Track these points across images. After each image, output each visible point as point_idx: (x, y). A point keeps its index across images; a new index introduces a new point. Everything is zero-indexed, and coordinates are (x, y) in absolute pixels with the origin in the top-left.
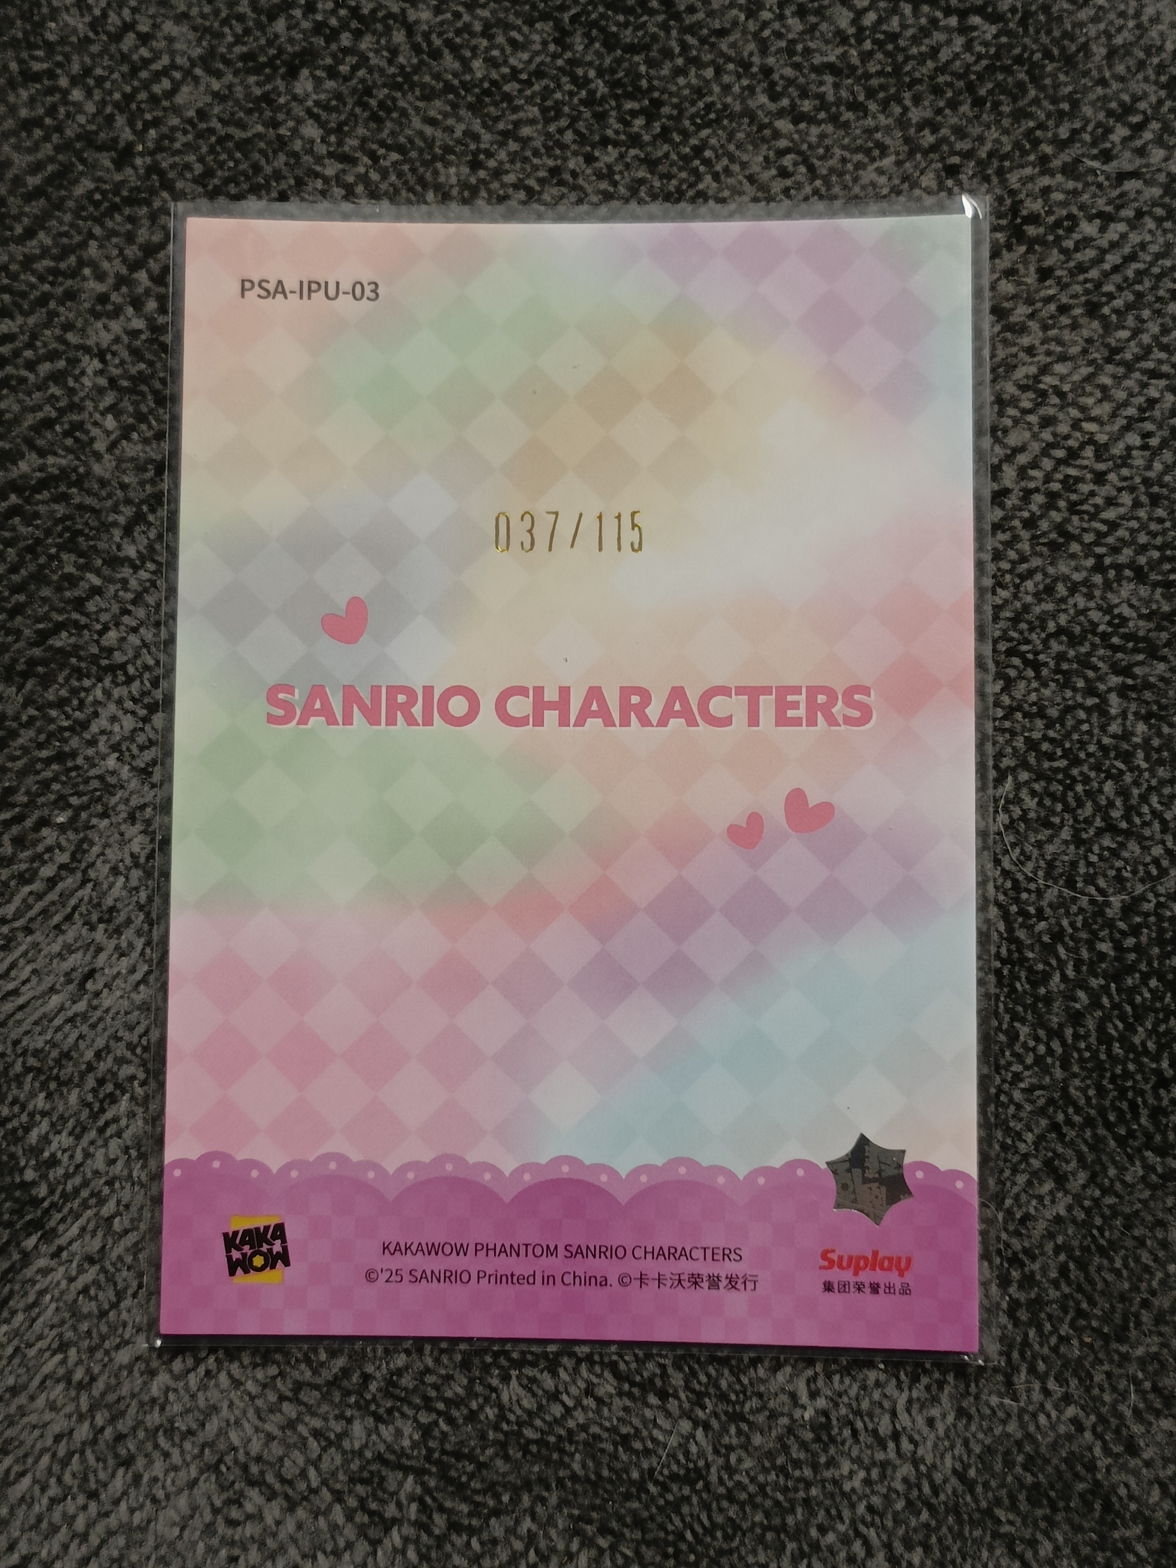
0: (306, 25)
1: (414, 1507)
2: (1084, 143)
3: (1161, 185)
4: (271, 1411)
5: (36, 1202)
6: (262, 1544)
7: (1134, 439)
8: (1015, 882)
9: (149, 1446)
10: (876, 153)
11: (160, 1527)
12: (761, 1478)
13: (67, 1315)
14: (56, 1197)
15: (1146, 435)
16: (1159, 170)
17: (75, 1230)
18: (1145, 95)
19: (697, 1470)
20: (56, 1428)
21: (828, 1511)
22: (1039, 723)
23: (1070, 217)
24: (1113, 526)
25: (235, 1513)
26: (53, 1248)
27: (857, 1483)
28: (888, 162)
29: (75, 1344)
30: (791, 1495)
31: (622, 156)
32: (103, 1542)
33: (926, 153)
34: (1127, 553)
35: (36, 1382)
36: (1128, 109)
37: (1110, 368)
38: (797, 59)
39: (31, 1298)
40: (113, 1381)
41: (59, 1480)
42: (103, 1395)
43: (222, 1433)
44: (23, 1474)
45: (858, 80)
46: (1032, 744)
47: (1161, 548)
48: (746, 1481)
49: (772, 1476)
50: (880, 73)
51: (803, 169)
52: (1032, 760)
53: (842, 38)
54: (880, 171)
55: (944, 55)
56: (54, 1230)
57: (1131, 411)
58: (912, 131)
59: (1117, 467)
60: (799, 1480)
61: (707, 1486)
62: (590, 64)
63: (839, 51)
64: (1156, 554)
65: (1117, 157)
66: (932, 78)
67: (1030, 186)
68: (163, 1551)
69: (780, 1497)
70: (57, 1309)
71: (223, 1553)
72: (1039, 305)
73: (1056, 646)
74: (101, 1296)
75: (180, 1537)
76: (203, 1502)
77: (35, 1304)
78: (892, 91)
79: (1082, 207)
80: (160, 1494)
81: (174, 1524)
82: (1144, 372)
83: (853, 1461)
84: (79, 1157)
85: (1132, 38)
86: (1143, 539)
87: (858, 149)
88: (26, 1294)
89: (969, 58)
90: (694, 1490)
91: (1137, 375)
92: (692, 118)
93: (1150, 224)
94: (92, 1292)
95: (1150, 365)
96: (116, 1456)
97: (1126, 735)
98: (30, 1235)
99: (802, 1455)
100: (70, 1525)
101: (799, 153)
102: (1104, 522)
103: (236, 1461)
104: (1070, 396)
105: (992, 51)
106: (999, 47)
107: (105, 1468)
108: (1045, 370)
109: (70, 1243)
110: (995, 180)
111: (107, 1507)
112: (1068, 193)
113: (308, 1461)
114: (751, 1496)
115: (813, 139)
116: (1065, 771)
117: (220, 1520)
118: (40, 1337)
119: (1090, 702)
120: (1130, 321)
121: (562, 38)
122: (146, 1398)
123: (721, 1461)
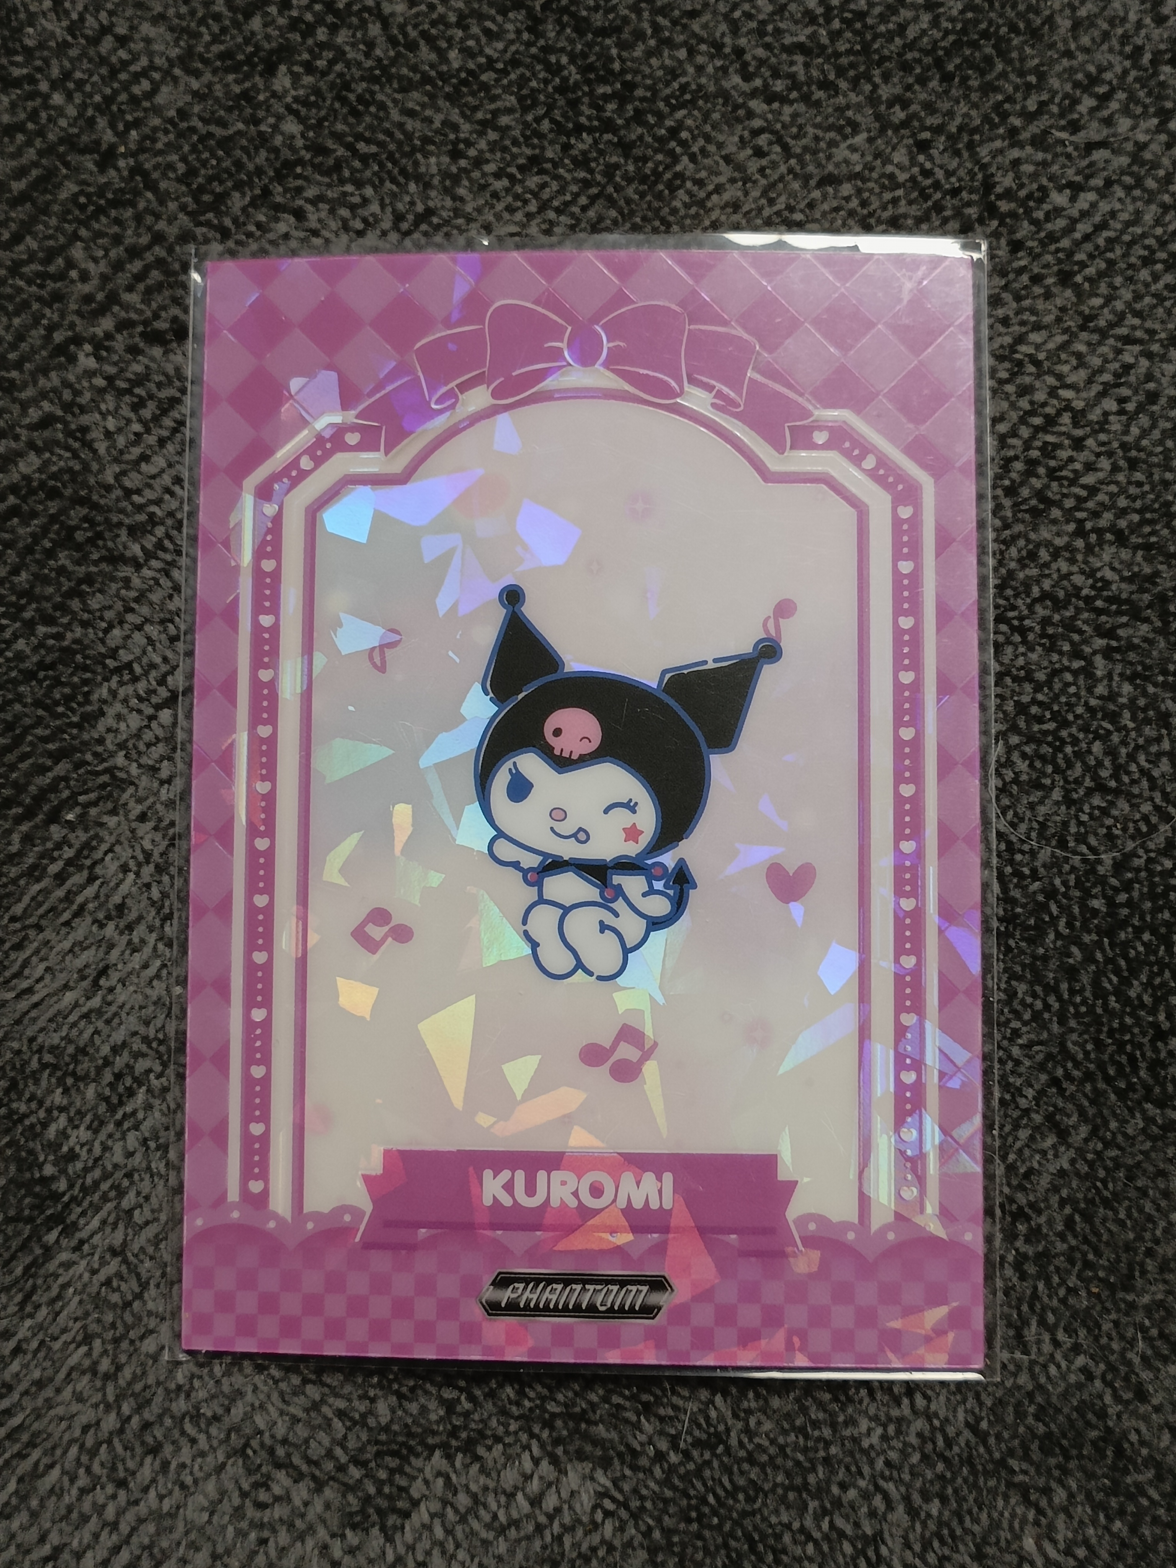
0: (282, 21)
1: (440, 1481)
2: (1052, 116)
3: (1128, 154)
4: (295, 1394)
5: (56, 1197)
6: (291, 1526)
7: (1110, 405)
8: (1009, 843)
9: (176, 1433)
10: (849, 130)
11: (190, 1514)
12: (781, 1440)
13: (90, 1307)
14: (76, 1191)
15: (1122, 401)
16: (1127, 139)
17: (95, 1223)
18: (1111, 66)
19: (717, 1434)
20: (83, 1419)
21: (848, 1469)
22: (1028, 687)
23: (1042, 189)
24: (1093, 491)
25: (263, 1496)
26: (74, 1243)
27: (875, 1439)
28: (860, 139)
29: (99, 1336)
30: (811, 1455)
31: (596, 142)
32: (134, 1530)
33: (896, 129)
34: (1108, 516)
35: (62, 1375)
36: (1094, 80)
37: (1084, 335)
38: (768, 39)
39: (55, 1291)
40: (139, 1371)
41: (88, 1470)
42: (129, 1384)
43: (248, 1417)
44: (51, 1466)
45: (827, 60)
46: (1022, 709)
47: (1140, 511)
48: (766, 1443)
49: (792, 1437)
50: (849, 52)
51: (777, 149)
52: (1022, 724)
53: (810, 18)
54: (853, 149)
55: (912, 32)
56: (74, 1224)
57: (1107, 377)
58: (883, 108)
59: (1095, 432)
60: (819, 1439)
61: (728, 1450)
62: (562, 50)
63: (809, 30)
64: (1136, 518)
65: (1084, 127)
66: (900, 55)
67: (999, 159)
68: (193, 1536)
69: (800, 1457)
70: (81, 1302)
71: (253, 1536)
72: (1012, 276)
73: (1041, 611)
74: (124, 1287)
75: (209, 1522)
76: (230, 1486)
77: (59, 1297)
78: (862, 69)
79: (1051, 179)
80: (189, 1480)
81: (203, 1509)
82: (1118, 338)
83: (871, 1419)
84: (97, 1150)
85: (1096, 10)
86: (1122, 502)
87: (830, 128)
88: (49, 1288)
89: (936, 34)
90: (714, 1454)
91: (1111, 341)
92: (666, 100)
93: (1120, 193)
94: (115, 1284)
95: (1123, 331)
96: (143, 1443)
97: (1112, 696)
98: (50, 1229)
99: (821, 1415)
100: (100, 1515)
101: (772, 132)
102: (1084, 487)
103: (262, 1445)
104: (1046, 364)
105: (959, 26)
106: (966, 22)
107: (133, 1457)
108: (1020, 339)
109: (91, 1236)
110: (966, 155)
111: (137, 1495)
112: (1037, 164)
113: (334, 1441)
114: (771, 1458)
115: (786, 118)
116: (1054, 733)
117: (248, 1503)
118: (64, 1331)
119: (1077, 664)
120: (1103, 289)
121: (535, 26)
122: (173, 1386)
123: (740, 1425)
